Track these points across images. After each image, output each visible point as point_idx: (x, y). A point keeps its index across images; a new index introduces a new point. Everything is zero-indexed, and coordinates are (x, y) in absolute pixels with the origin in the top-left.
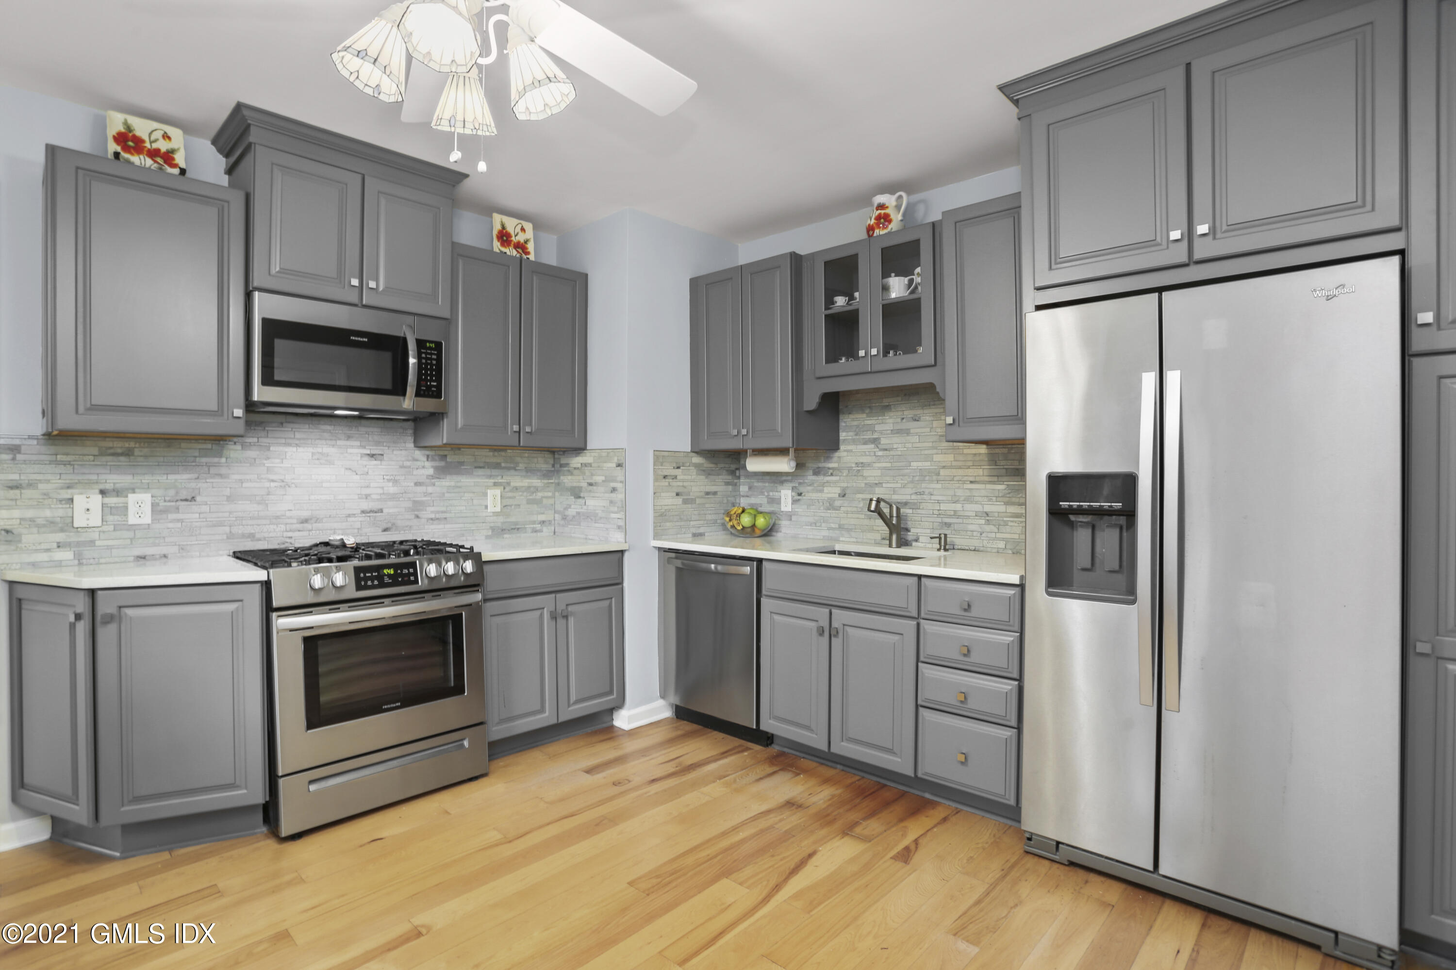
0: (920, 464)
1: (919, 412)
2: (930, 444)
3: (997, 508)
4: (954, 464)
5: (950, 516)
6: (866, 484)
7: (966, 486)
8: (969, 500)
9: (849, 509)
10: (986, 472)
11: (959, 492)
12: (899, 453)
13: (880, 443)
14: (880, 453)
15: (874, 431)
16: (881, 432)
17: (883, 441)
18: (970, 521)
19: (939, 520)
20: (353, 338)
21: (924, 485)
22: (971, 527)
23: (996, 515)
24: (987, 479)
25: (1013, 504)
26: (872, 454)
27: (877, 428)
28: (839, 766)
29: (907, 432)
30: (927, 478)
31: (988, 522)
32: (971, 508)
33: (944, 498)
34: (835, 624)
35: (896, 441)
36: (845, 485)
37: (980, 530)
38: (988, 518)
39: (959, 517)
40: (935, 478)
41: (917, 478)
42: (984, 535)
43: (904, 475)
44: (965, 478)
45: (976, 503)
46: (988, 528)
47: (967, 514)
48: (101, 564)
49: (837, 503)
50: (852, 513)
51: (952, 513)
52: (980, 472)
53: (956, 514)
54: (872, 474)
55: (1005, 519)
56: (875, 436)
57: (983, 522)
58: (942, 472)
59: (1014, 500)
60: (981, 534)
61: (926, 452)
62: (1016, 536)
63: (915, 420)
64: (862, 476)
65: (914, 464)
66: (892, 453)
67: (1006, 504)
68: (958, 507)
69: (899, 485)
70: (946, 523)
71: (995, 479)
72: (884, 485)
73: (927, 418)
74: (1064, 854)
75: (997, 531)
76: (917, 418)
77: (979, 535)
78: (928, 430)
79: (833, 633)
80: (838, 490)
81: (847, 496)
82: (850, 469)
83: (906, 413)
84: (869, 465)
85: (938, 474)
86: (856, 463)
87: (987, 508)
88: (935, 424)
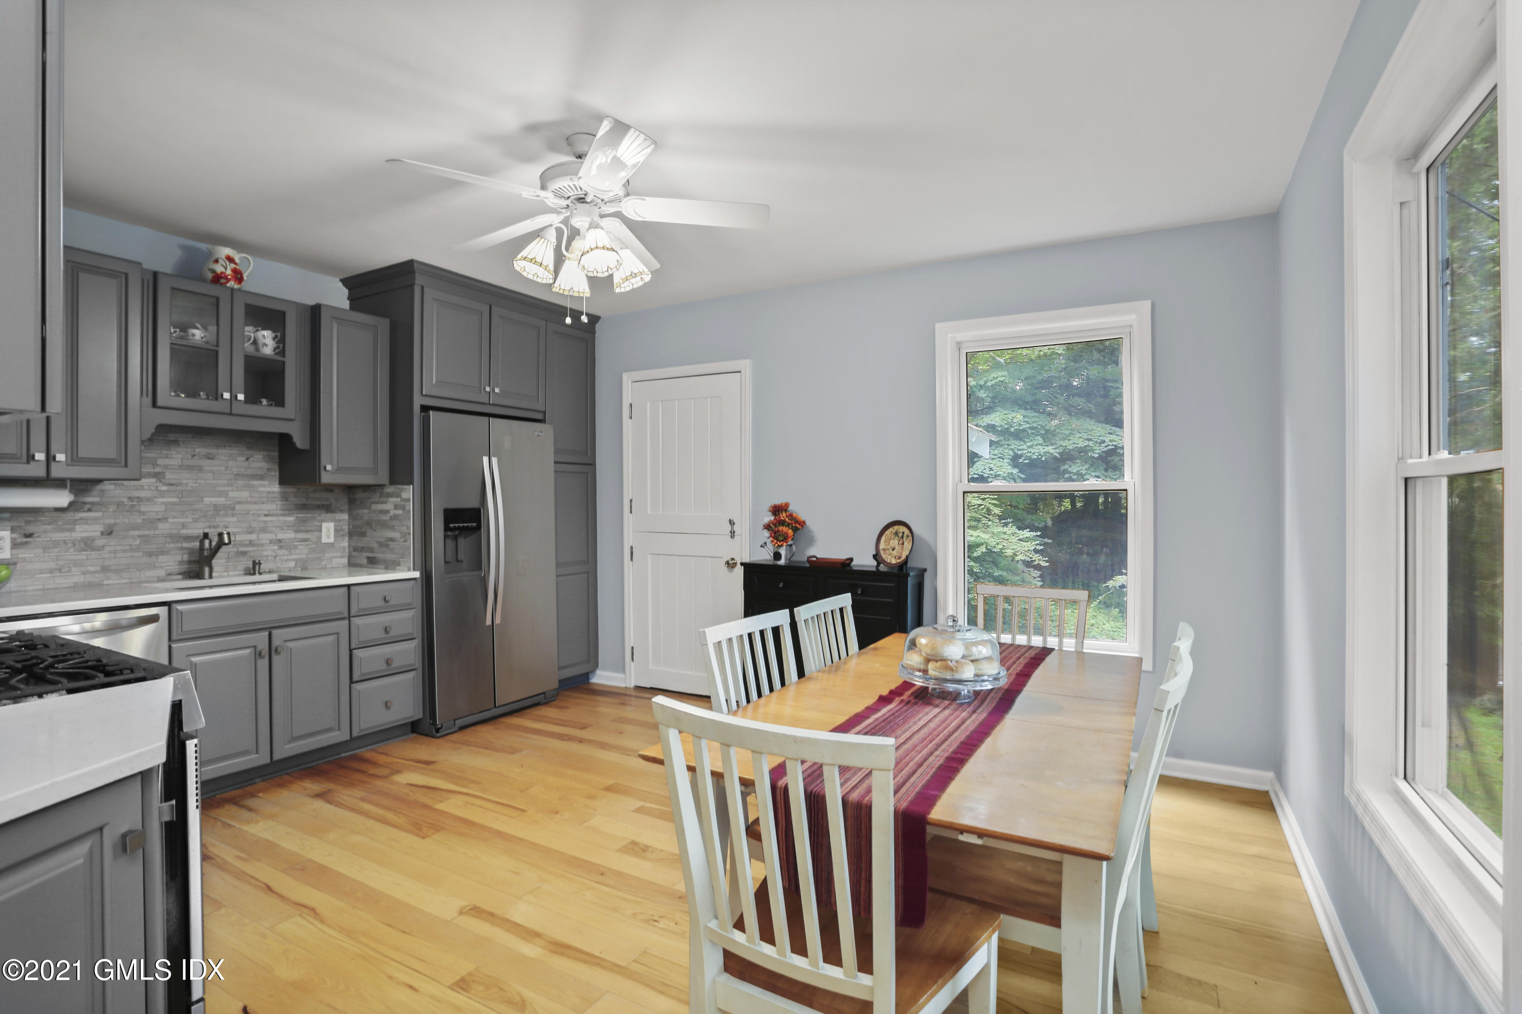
0: (213, 499)
1: (213, 451)
2: (226, 482)
3: (289, 535)
4: (249, 499)
5: (246, 545)
6: (143, 519)
7: (260, 519)
8: (264, 530)
9: (118, 548)
10: (279, 507)
11: (254, 524)
12: (190, 489)
13: (164, 478)
14: (164, 488)
15: (155, 465)
16: (166, 467)
17: (169, 475)
18: (265, 548)
19: (235, 550)
21: (218, 519)
22: (266, 553)
23: (288, 541)
24: (279, 512)
25: (301, 531)
26: (153, 488)
27: (160, 462)
29: (200, 469)
30: (222, 512)
31: (281, 547)
32: (265, 537)
33: (240, 530)
34: (276, 643)
35: (188, 480)
36: (112, 521)
37: (274, 554)
38: (280, 544)
39: (254, 545)
40: (230, 512)
41: (210, 513)
42: (277, 558)
43: (195, 510)
44: (260, 512)
45: (270, 532)
46: (280, 552)
47: (262, 542)
49: (99, 542)
50: (124, 551)
51: (248, 542)
52: (274, 507)
53: (251, 543)
54: (154, 509)
55: (295, 544)
56: (158, 470)
57: (276, 547)
58: (238, 507)
59: (302, 528)
60: (275, 558)
61: (221, 489)
62: (304, 556)
63: (209, 458)
64: (139, 511)
65: (207, 500)
66: (179, 488)
67: (296, 531)
68: (254, 537)
69: (190, 520)
70: (242, 552)
71: (287, 512)
72: (170, 520)
73: (222, 457)
75: (288, 553)
76: (211, 457)
77: (273, 559)
78: (224, 468)
80: (99, 528)
81: (114, 533)
82: (119, 505)
83: (197, 450)
84: (148, 500)
85: (234, 509)
86: (129, 498)
87: (280, 536)
88: (231, 463)
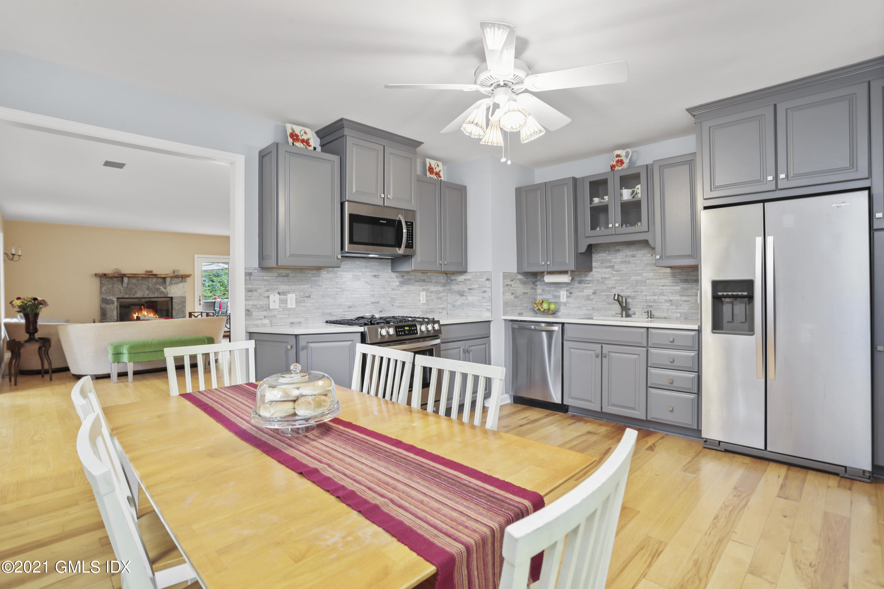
0: (635, 277)
1: (635, 253)
2: (641, 268)
3: (677, 297)
4: (653, 277)
5: (652, 302)
6: (607, 288)
7: (660, 288)
8: (662, 294)
9: (598, 300)
10: (670, 281)
11: (656, 291)
12: (625, 273)
13: (614, 268)
14: (615, 273)
15: (611, 262)
16: (615, 263)
17: (616, 267)
18: (662, 304)
19: (646, 304)
20: (381, 221)
21: (638, 288)
22: (662, 307)
23: (676, 301)
24: (671, 284)
25: (684, 296)
26: (610, 273)
27: (613, 260)
28: (604, 419)
29: (629, 262)
30: (640, 284)
31: (672, 305)
32: (662, 298)
33: (648, 294)
34: (604, 351)
35: (624, 268)
36: (596, 288)
37: (667, 308)
38: (671, 303)
39: (656, 302)
40: (644, 284)
41: (634, 284)
42: (669, 311)
43: (627, 283)
44: (660, 284)
45: (665, 296)
46: (672, 307)
47: (661, 301)
48: (279, 326)
49: (591, 297)
50: (600, 302)
51: (653, 301)
52: (667, 281)
53: (655, 301)
54: (610, 283)
55: (680, 303)
56: (612, 264)
57: (669, 304)
58: (647, 281)
59: (685, 294)
60: (668, 310)
61: (639, 272)
62: (686, 311)
63: (633, 257)
64: (605, 284)
65: (633, 278)
66: (621, 272)
67: (681, 296)
68: (656, 298)
69: (625, 288)
70: (649, 306)
71: (675, 284)
72: (617, 288)
73: (639, 256)
74: (722, 447)
75: (676, 308)
76: (634, 256)
77: (667, 311)
78: (640, 261)
79: (602, 356)
80: (592, 291)
81: (596, 293)
82: (598, 281)
83: (628, 253)
84: (608, 278)
85: (645, 282)
86: (602, 278)
87: (671, 298)
88: (643, 258)
